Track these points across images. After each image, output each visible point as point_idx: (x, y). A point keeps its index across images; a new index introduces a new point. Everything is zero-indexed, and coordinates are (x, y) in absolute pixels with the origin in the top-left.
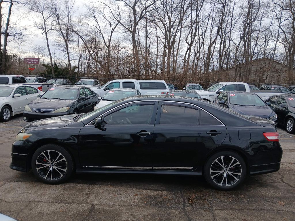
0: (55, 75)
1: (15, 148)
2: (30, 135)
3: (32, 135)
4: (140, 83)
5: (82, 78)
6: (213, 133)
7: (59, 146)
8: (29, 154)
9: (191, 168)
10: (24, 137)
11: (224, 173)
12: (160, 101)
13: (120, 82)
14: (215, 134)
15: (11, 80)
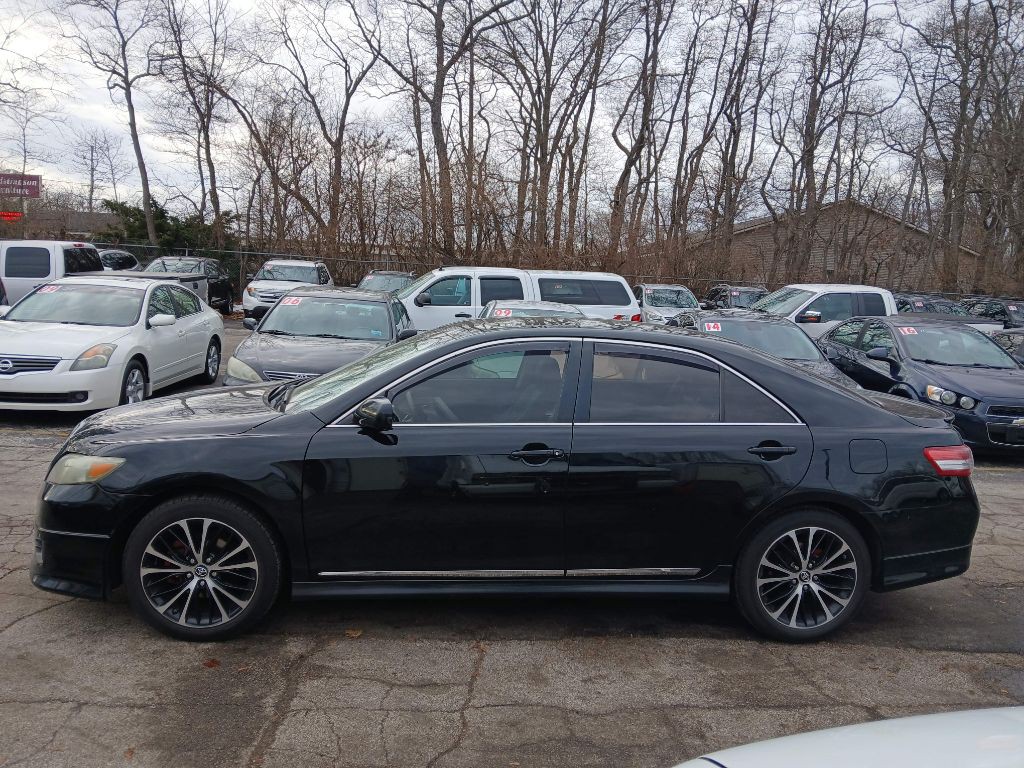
0: (162, 244)
1: (56, 513)
2: (119, 461)
3: (125, 463)
4: (541, 282)
5: (274, 257)
6: (771, 448)
7: (228, 503)
8: (113, 532)
9: (695, 571)
10: (92, 472)
11: (797, 582)
12: (585, 340)
13: (469, 279)
14: (777, 455)
15: (57, 261)
